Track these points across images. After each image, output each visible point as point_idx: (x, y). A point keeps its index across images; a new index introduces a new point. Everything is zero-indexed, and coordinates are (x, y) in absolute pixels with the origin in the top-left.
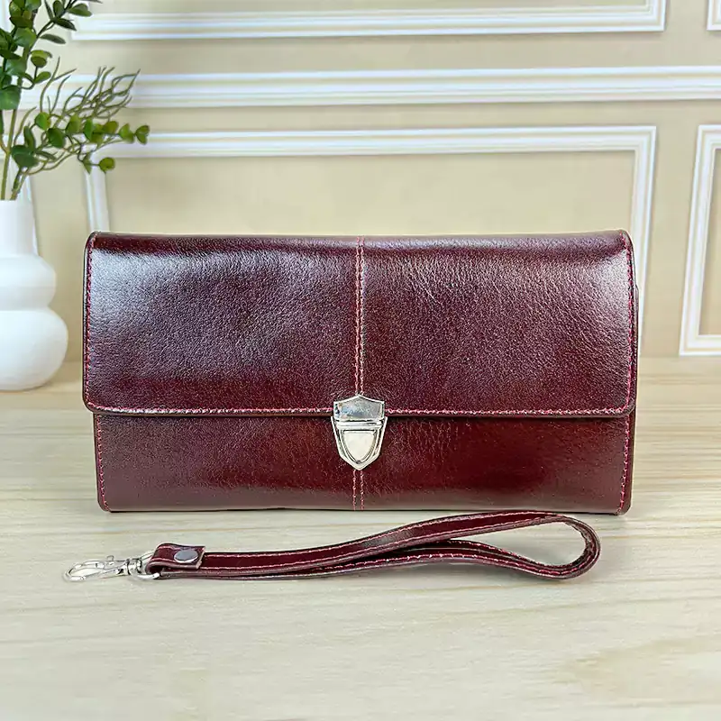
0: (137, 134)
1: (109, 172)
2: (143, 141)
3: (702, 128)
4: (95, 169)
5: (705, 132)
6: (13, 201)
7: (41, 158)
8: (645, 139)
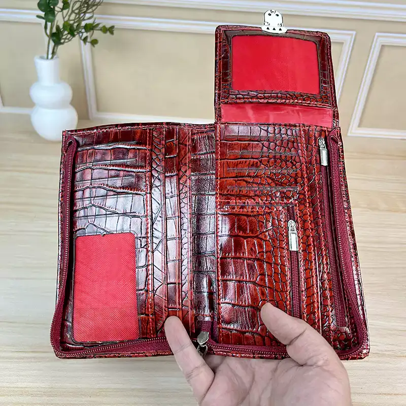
0: (109, 30)
2: (112, 33)
3: (377, 34)
5: (378, 36)
8: (348, 38)
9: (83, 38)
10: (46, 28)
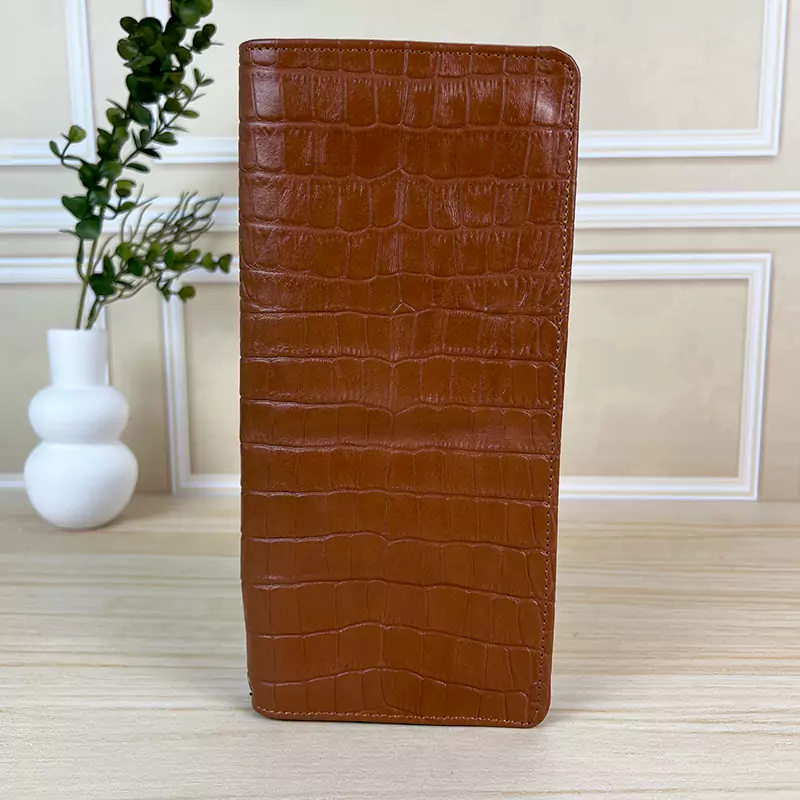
0: (219, 263)
2: (226, 270)
7: (119, 286)
8: (758, 267)
9: (162, 284)
10: (79, 259)
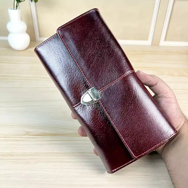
1: (37, 3)
4: (33, 2)
6: (16, 10)
